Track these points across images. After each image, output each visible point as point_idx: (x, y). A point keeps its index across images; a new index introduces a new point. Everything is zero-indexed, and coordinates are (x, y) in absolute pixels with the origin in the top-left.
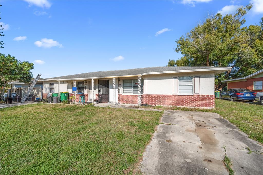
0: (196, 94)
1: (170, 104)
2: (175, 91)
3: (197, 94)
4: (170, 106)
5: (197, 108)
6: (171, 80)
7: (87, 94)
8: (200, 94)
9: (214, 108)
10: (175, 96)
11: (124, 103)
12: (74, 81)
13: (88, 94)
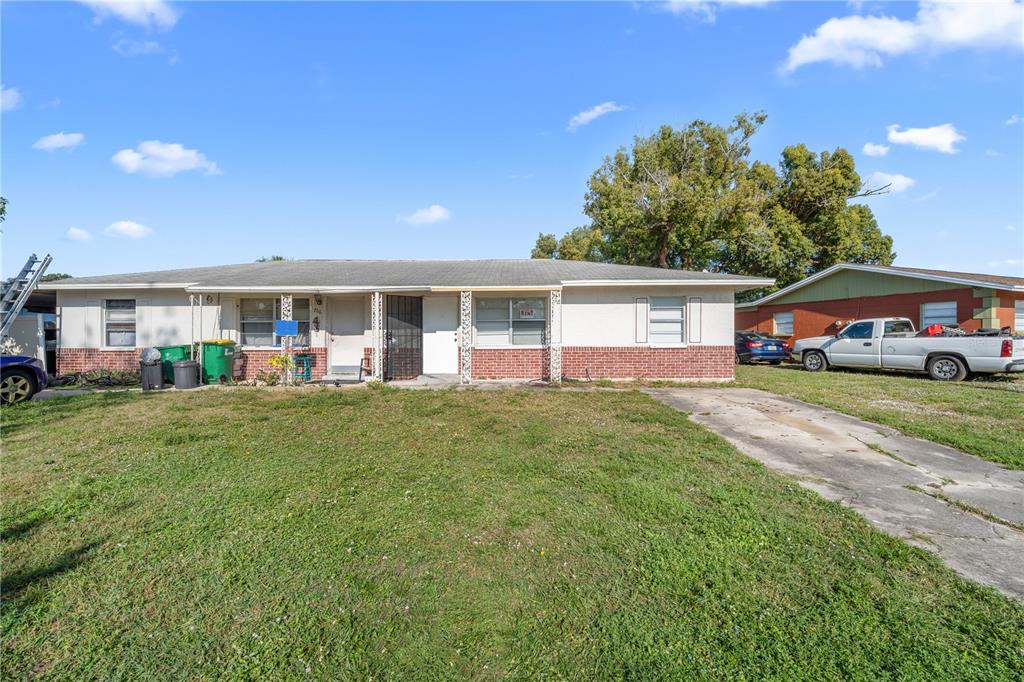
0: (692, 344)
1: (629, 375)
2: (641, 337)
3: (695, 344)
4: (628, 379)
5: (695, 380)
6: (631, 307)
7: (323, 346)
8: (704, 343)
9: (733, 379)
10: (641, 350)
11: (484, 378)
12: (282, 297)
13: (326, 350)
